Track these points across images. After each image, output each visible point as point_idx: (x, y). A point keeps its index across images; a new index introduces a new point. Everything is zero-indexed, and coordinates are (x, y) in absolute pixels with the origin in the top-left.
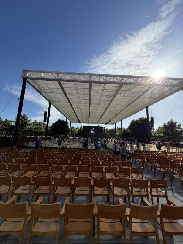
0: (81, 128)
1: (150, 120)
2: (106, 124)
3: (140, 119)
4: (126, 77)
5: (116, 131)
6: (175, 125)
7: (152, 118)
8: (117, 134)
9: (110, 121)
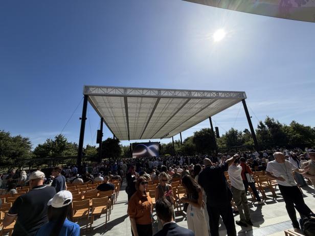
0: (130, 146)
1: (214, 130)
2: (161, 138)
3: (203, 130)
4: (194, 91)
5: (175, 145)
6: (236, 134)
7: (217, 128)
8: (177, 149)
9: (167, 135)
